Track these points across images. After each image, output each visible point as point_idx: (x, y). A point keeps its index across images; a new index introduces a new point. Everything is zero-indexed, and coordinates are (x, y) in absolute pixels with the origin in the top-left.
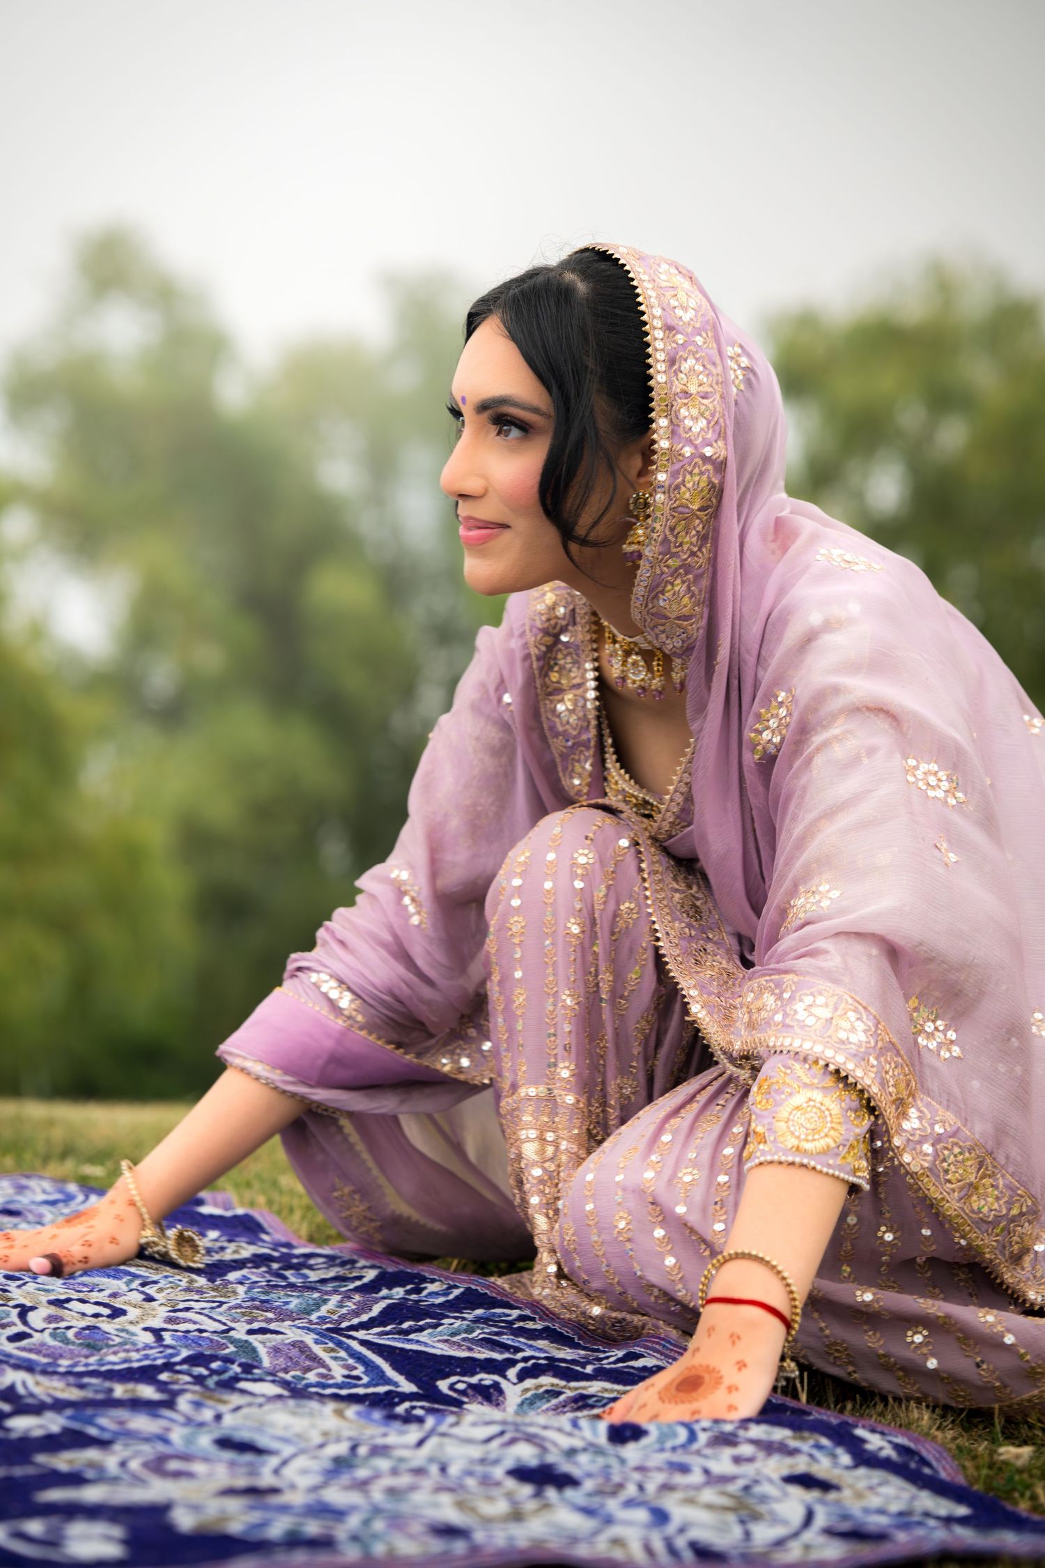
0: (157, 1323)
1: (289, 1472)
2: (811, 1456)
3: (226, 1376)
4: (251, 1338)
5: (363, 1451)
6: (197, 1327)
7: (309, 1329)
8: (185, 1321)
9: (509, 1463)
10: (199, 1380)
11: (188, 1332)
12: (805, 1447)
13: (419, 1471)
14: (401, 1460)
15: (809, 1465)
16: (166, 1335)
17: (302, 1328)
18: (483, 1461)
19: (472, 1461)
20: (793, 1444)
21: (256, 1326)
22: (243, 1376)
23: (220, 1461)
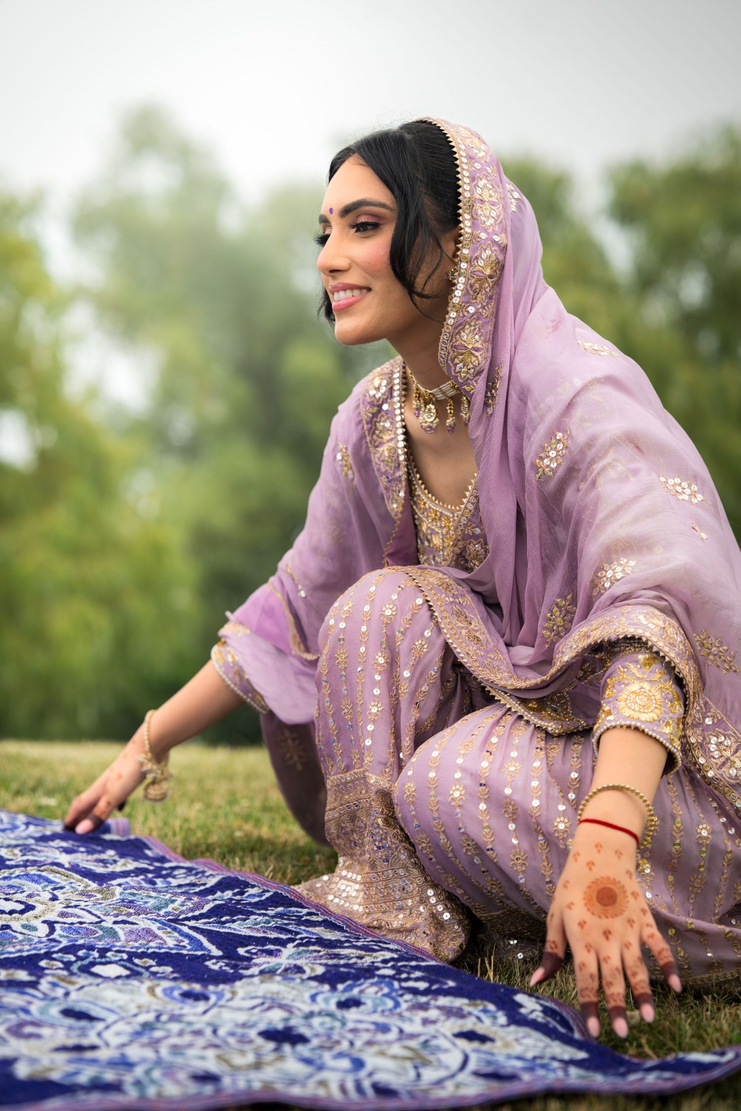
0: (52, 917)
1: (108, 1034)
2: (479, 1018)
3: (87, 962)
4: (116, 927)
5: (164, 1018)
6: (80, 920)
7: (155, 920)
8: (72, 915)
9: (262, 1026)
10: (68, 965)
11: (72, 924)
12: (475, 1011)
13: (198, 1033)
14: (189, 1024)
15: (475, 1024)
16: (57, 926)
17: (152, 919)
18: (245, 1025)
19: (237, 1025)
20: (467, 1009)
21: (120, 918)
22: (99, 960)
23: (62, 1026)
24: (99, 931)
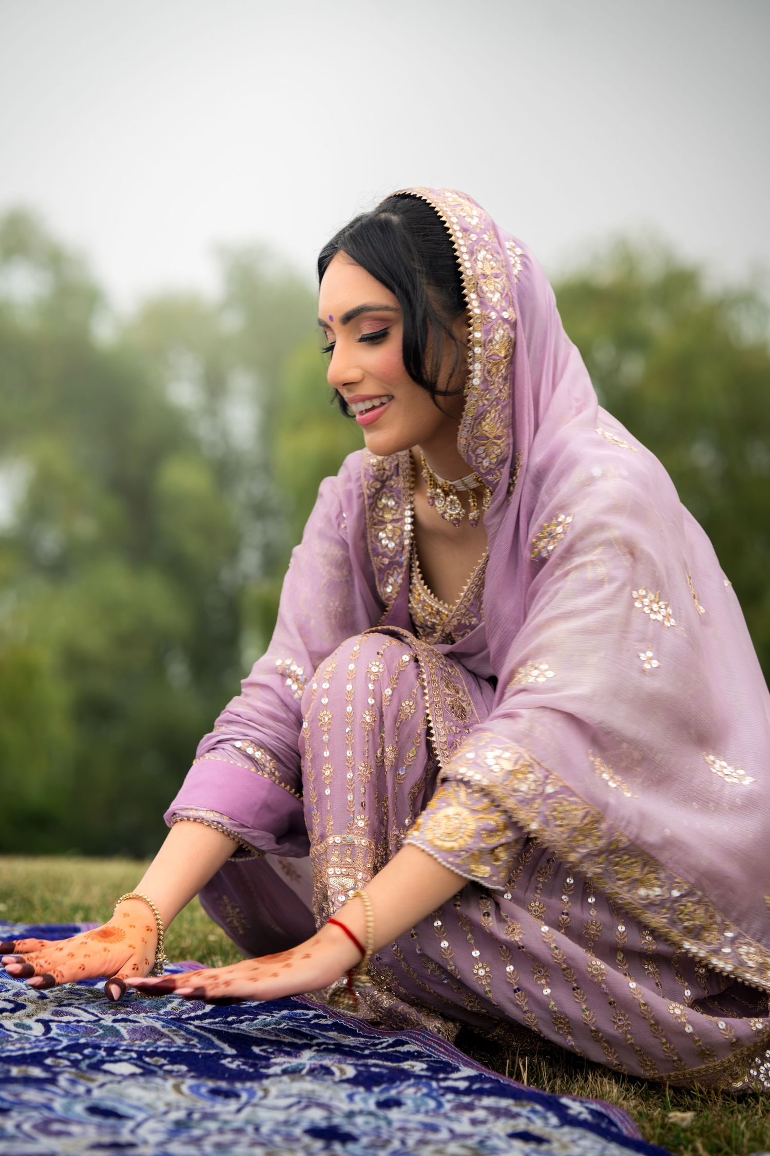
0: (46, 1016)
1: (143, 1132)
2: (529, 1118)
3: (95, 1060)
4: (117, 1025)
5: (196, 1116)
6: (76, 1018)
7: (157, 1019)
8: (67, 1014)
9: (305, 1125)
10: (75, 1063)
11: (69, 1022)
12: (524, 1111)
13: (239, 1131)
14: (226, 1122)
15: (527, 1125)
16: (53, 1025)
17: (153, 1018)
18: (286, 1123)
19: (278, 1123)
20: (515, 1109)
21: (119, 1016)
22: (108, 1058)
23: (90, 1124)
24: (99, 1030)
